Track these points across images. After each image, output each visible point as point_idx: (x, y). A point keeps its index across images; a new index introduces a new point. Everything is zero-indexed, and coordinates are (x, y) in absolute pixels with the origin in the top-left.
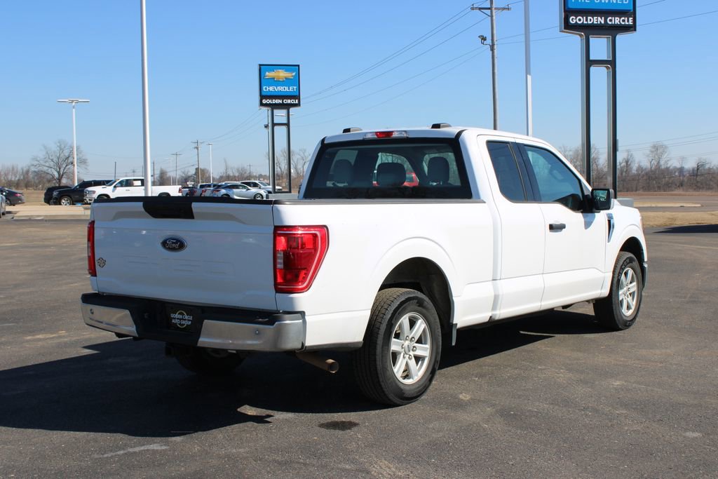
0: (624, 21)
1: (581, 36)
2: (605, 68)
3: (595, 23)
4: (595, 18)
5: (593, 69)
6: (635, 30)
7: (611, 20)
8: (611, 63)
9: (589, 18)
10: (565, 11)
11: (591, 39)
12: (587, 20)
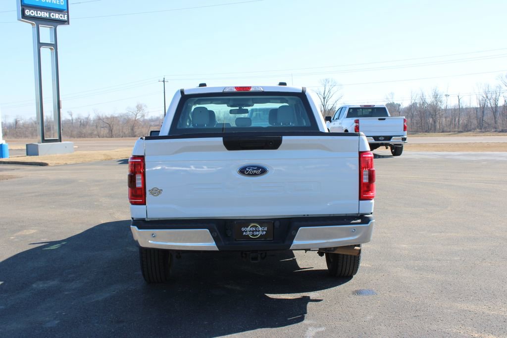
0: (61, 17)
1: (32, 24)
2: (49, 49)
3: (43, 16)
4: (43, 12)
5: (42, 49)
6: (69, 24)
7: (53, 16)
8: (54, 46)
9: (39, 12)
10: (22, 6)
11: (40, 27)
12: (37, 14)
